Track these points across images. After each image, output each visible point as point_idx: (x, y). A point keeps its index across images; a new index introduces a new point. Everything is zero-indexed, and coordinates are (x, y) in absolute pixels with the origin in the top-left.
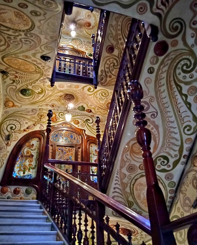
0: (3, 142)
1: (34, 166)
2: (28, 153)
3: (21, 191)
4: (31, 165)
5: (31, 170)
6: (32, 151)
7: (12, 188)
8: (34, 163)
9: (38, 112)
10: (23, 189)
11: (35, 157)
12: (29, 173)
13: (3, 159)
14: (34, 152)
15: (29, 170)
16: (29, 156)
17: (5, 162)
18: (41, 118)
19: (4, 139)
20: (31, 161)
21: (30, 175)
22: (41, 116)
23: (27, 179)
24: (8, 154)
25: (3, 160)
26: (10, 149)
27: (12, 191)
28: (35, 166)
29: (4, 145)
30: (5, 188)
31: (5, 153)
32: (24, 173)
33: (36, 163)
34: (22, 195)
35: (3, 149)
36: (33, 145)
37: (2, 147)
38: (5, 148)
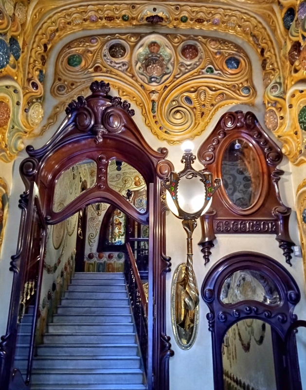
0: (94, 212)
1: (122, 233)
2: (117, 221)
3: (114, 256)
4: (120, 232)
5: (121, 237)
6: (120, 219)
7: (107, 254)
8: (122, 230)
9: (122, 177)
10: (116, 254)
11: (123, 224)
12: (119, 240)
13: (97, 228)
14: (122, 219)
15: (119, 237)
16: (118, 224)
17: (99, 231)
18: (125, 184)
19: (95, 209)
20: (120, 229)
22: (126, 181)
23: (117, 246)
24: (100, 223)
25: (97, 229)
26: (101, 218)
27: (107, 256)
28: (124, 233)
29: (96, 215)
30: (102, 254)
31: (97, 222)
32: (115, 240)
33: (124, 230)
34: (115, 260)
35: (95, 219)
36: (120, 213)
37: (94, 217)
38: (97, 217)
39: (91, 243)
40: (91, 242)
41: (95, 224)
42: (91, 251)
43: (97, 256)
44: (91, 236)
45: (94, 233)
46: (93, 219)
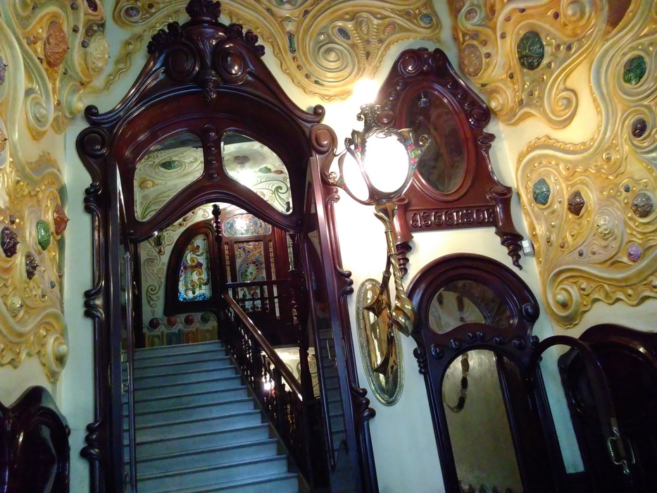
0: (153, 250)
1: (205, 281)
2: (194, 261)
3: (196, 320)
4: (202, 279)
5: (203, 287)
6: (199, 258)
7: (182, 317)
8: (204, 276)
10: (197, 316)
11: (204, 266)
12: (201, 291)
13: (160, 275)
14: (202, 257)
15: (200, 287)
16: (196, 266)
17: (163, 280)
19: (153, 244)
20: (200, 274)
21: (203, 294)
23: (199, 301)
24: (165, 268)
25: (160, 278)
26: (165, 258)
27: (183, 321)
28: (208, 280)
29: (156, 254)
30: (173, 319)
31: (160, 266)
32: (194, 293)
33: (208, 275)
34: (198, 325)
35: (156, 261)
36: (198, 247)
37: (153, 257)
38: (158, 258)
39: (152, 302)
40: (152, 300)
41: (156, 269)
42: (153, 315)
43: (166, 322)
44: (152, 289)
45: (156, 284)
46: (151, 261)
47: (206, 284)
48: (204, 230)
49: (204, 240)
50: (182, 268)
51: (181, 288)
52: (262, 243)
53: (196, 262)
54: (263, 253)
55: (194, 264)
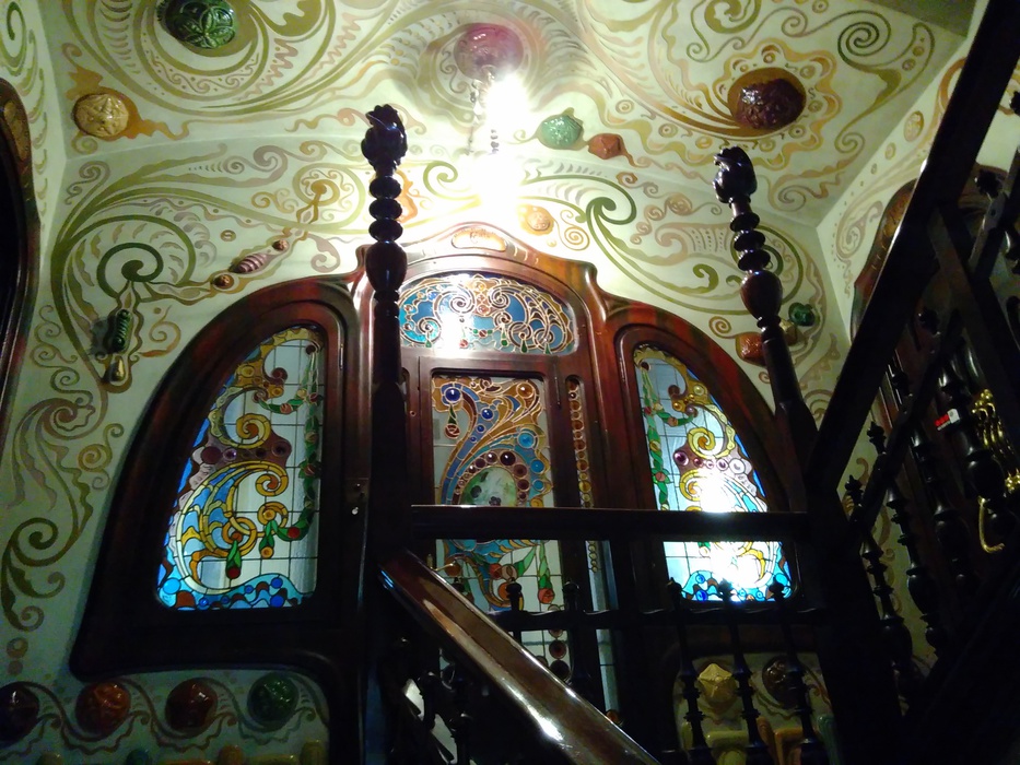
0: (80, 365)
1: (294, 519)
2: (252, 430)
3: (224, 704)
4: (279, 508)
5: (281, 546)
6: (276, 418)
7: (158, 687)
8: (292, 497)
9: (294, 166)
10: (235, 686)
11: (298, 456)
12: (271, 567)
13: (86, 477)
14: (291, 418)
15: (268, 544)
16: (260, 453)
17: (99, 500)
18: (315, 203)
19: (86, 343)
20: (275, 487)
21: (277, 581)
22: (319, 188)
23: (252, 613)
24: (119, 446)
25: (85, 489)
26: (128, 408)
27: (160, 708)
28: (307, 515)
29: (89, 383)
31: (97, 438)
32: (233, 571)
33: (310, 493)
35: (82, 413)
36: (280, 375)
37: (72, 398)
38: (97, 403)
39: (21, 602)
40: (27, 589)
41: (76, 447)
42: (15, 668)
43: (70, 709)
44: (35, 540)
45: (63, 519)
46: (59, 411)
47: (293, 534)
48: (316, 312)
49: (309, 350)
50: (197, 455)
51: (181, 543)
52: (542, 386)
53: (263, 433)
54: (543, 424)
55: (253, 443)
